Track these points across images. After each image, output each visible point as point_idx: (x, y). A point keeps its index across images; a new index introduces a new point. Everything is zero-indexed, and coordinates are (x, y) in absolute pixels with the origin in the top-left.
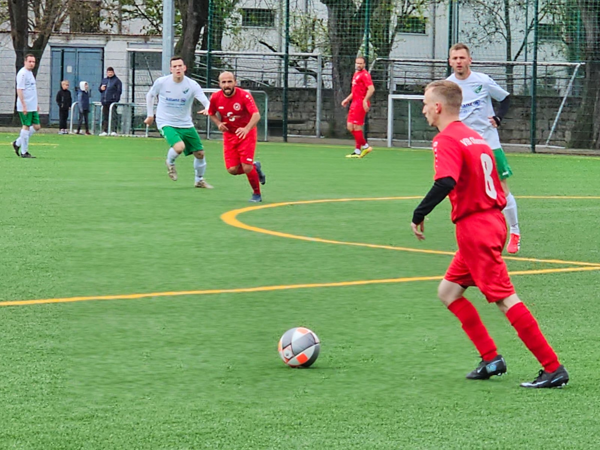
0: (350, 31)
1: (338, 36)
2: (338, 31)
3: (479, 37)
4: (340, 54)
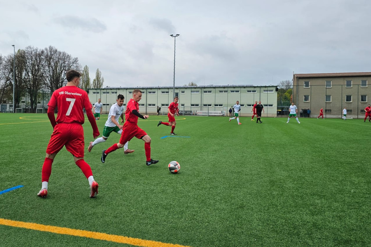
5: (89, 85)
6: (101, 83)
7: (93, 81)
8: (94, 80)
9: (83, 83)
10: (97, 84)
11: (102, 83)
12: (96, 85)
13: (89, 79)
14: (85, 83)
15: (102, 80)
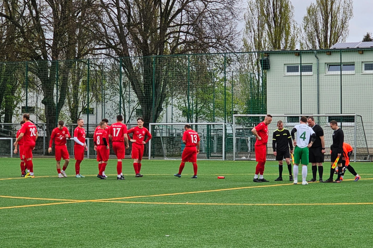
0: (53, 114)
1: (49, 116)
2: (49, 114)
3: (113, 115)
4: (49, 123)
5: (287, 34)
6: (339, 23)
7: (305, 14)
8: (311, 11)
9: (263, 26)
10: (321, 26)
11: (343, 23)
12: (317, 30)
13: (287, 6)
14: (269, 26)
15: (341, 11)
